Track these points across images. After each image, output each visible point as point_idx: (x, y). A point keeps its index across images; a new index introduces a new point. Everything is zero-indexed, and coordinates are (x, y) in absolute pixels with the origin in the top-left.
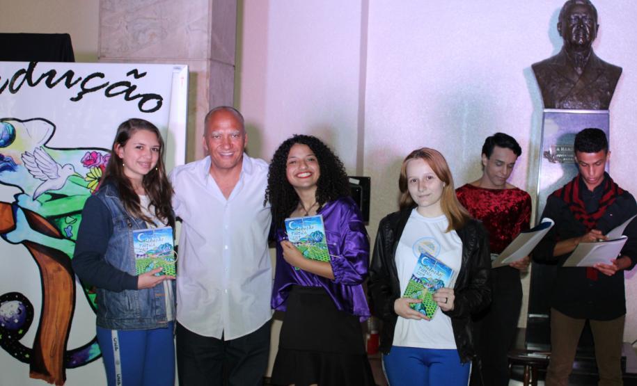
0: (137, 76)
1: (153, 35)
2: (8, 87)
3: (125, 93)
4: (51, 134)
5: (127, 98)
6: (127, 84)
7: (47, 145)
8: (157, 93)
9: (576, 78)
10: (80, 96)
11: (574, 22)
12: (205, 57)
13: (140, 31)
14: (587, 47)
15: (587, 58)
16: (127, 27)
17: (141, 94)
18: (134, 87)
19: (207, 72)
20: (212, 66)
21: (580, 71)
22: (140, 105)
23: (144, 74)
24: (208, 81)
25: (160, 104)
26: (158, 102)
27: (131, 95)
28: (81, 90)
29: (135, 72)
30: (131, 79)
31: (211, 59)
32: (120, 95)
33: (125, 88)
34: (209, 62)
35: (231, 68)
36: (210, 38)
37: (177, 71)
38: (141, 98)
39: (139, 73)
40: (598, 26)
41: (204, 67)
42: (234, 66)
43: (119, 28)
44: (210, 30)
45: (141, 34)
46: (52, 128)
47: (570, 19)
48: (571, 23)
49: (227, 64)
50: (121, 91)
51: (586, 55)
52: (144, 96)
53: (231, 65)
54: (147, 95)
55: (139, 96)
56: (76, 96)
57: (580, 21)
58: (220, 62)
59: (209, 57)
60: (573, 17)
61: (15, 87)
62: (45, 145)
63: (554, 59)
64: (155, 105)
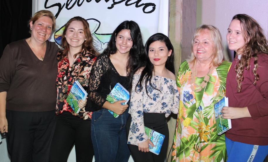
2: (77, 3)
3: (135, 4)
4: (98, 27)
5: (137, 6)
7: (96, 33)
8: (153, 2)
10: (112, 6)
17: (144, 3)
22: (144, 9)
25: (154, 9)
26: (153, 8)
27: (139, 4)
28: (113, 3)
32: (133, 4)
38: (144, 6)
46: (98, 23)
54: (147, 3)
55: (143, 4)
56: (110, 6)
61: (80, 3)
62: (95, 32)
64: (152, 9)
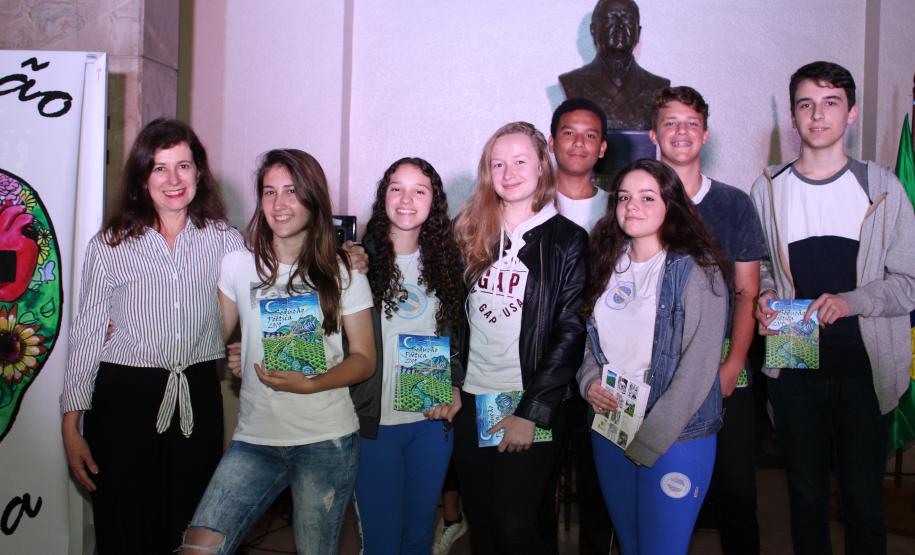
0: (36, 67)
1: (66, 24)
3: (19, 91)
5: (23, 98)
6: (22, 77)
8: (64, 90)
9: (615, 91)
11: (611, 21)
12: (137, 54)
13: (48, 20)
14: (626, 53)
15: (628, 68)
16: (30, 14)
17: (42, 91)
18: (33, 82)
19: (139, 74)
20: (145, 67)
21: (619, 83)
22: (41, 106)
23: (46, 65)
24: (140, 85)
25: (68, 106)
26: (65, 103)
27: (28, 93)
29: (33, 62)
30: (28, 71)
31: (144, 57)
32: (12, 93)
33: (19, 83)
34: (142, 60)
35: (173, 74)
36: (142, 29)
37: (92, 60)
38: (41, 98)
39: (39, 63)
40: (640, 28)
41: (134, 67)
42: (177, 71)
43: (18, 16)
44: (143, 18)
45: (49, 23)
47: (607, 18)
48: (607, 22)
49: (167, 66)
50: (13, 87)
51: (626, 64)
52: (45, 94)
53: (172, 68)
54: (50, 92)
55: (38, 94)
57: (619, 20)
58: (157, 62)
59: (142, 53)
60: (609, 15)
63: (586, 69)
64: (62, 106)
